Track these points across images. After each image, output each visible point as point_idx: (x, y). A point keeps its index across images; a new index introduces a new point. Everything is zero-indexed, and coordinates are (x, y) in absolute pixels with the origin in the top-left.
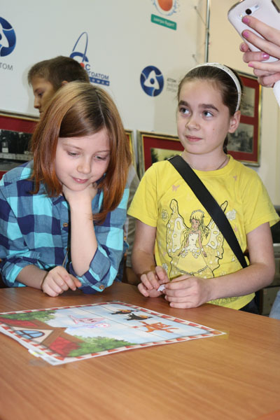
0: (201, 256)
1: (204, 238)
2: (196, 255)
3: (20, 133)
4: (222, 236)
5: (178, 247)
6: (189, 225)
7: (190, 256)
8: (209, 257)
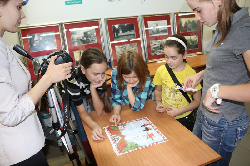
0: (174, 101)
1: (175, 95)
2: (172, 100)
3: (126, 24)
4: (182, 94)
5: (167, 97)
6: (171, 90)
7: (170, 100)
8: (177, 101)
